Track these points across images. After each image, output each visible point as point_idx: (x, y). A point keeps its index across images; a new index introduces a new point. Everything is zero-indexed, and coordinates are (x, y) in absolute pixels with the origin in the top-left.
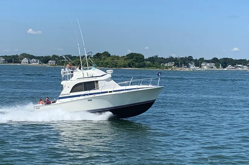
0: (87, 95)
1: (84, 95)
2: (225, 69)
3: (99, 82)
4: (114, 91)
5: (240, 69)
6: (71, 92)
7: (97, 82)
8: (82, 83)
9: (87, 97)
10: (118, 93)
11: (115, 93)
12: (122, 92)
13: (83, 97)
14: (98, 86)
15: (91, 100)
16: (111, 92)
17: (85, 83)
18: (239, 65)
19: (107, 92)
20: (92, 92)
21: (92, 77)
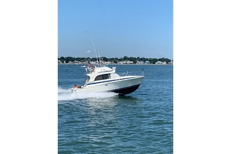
0: (105, 82)
1: (103, 82)
2: (67, 64)
3: (111, 74)
4: (120, 79)
5: (76, 63)
6: (94, 81)
7: (110, 74)
8: (101, 75)
9: (105, 83)
10: (122, 80)
11: (121, 80)
12: (125, 80)
13: (103, 83)
14: (110, 77)
15: (107, 85)
16: (118, 80)
17: (103, 75)
18: (76, 61)
19: (116, 80)
20: (107, 80)
21: (107, 71)
